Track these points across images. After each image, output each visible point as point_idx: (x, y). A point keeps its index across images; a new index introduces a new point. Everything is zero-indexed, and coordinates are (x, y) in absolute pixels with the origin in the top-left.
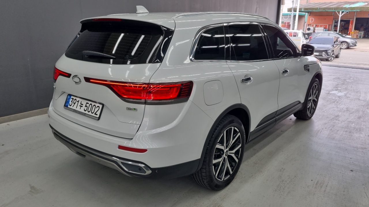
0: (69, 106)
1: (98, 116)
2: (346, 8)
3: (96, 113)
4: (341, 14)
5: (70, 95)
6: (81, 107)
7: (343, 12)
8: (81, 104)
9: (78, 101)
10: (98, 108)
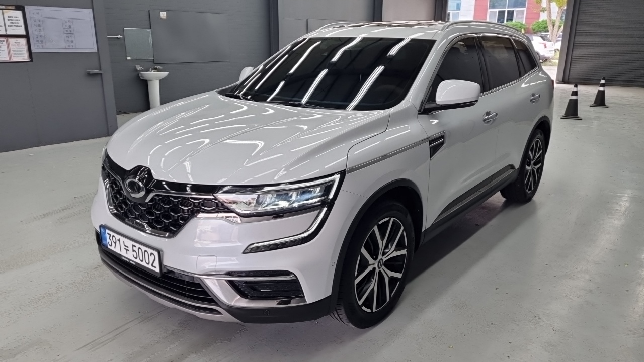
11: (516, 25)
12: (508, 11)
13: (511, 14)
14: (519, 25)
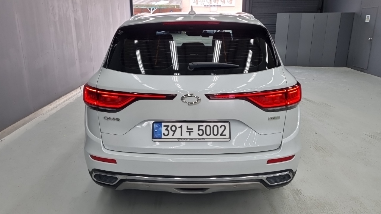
0: (163, 136)
1: (228, 136)
2: (155, 5)
3: (223, 134)
4: (152, 11)
5: (159, 123)
6: (191, 133)
7: (153, 9)
8: (188, 129)
9: (181, 127)
10: (223, 128)
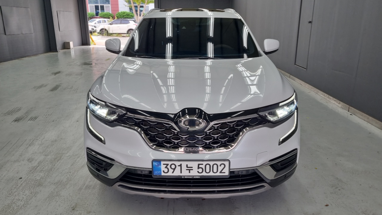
11: (107, 14)
12: (101, 6)
13: (102, 8)
14: (109, 15)
